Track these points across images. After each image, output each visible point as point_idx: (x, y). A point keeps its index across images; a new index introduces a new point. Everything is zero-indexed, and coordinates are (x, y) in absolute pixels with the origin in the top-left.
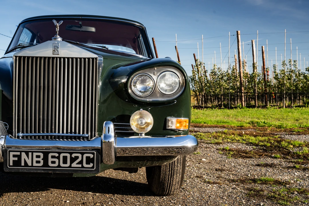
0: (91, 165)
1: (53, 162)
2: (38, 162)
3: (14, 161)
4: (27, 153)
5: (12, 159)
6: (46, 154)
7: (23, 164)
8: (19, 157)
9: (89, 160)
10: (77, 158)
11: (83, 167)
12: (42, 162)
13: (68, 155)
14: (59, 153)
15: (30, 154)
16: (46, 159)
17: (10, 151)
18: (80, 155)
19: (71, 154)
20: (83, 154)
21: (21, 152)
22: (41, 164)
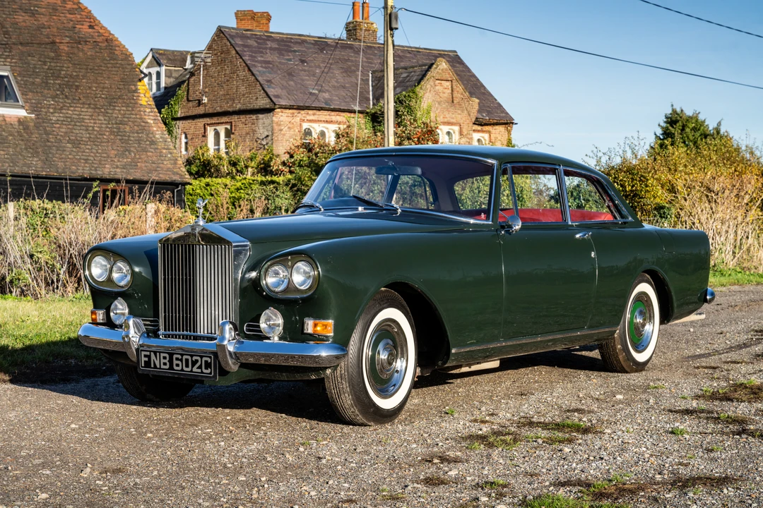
0: (209, 371)
1: (178, 365)
2: (165, 364)
3: (145, 361)
4: (155, 353)
5: (144, 359)
6: (171, 355)
7: (152, 366)
8: (149, 357)
9: (208, 365)
10: (197, 361)
11: (202, 372)
12: (168, 363)
13: (189, 357)
14: (182, 355)
15: (158, 354)
16: (171, 361)
17: (141, 350)
18: (199, 358)
19: (192, 356)
20: (201, 357)
21: (150, 351)
22: (167, 367)
